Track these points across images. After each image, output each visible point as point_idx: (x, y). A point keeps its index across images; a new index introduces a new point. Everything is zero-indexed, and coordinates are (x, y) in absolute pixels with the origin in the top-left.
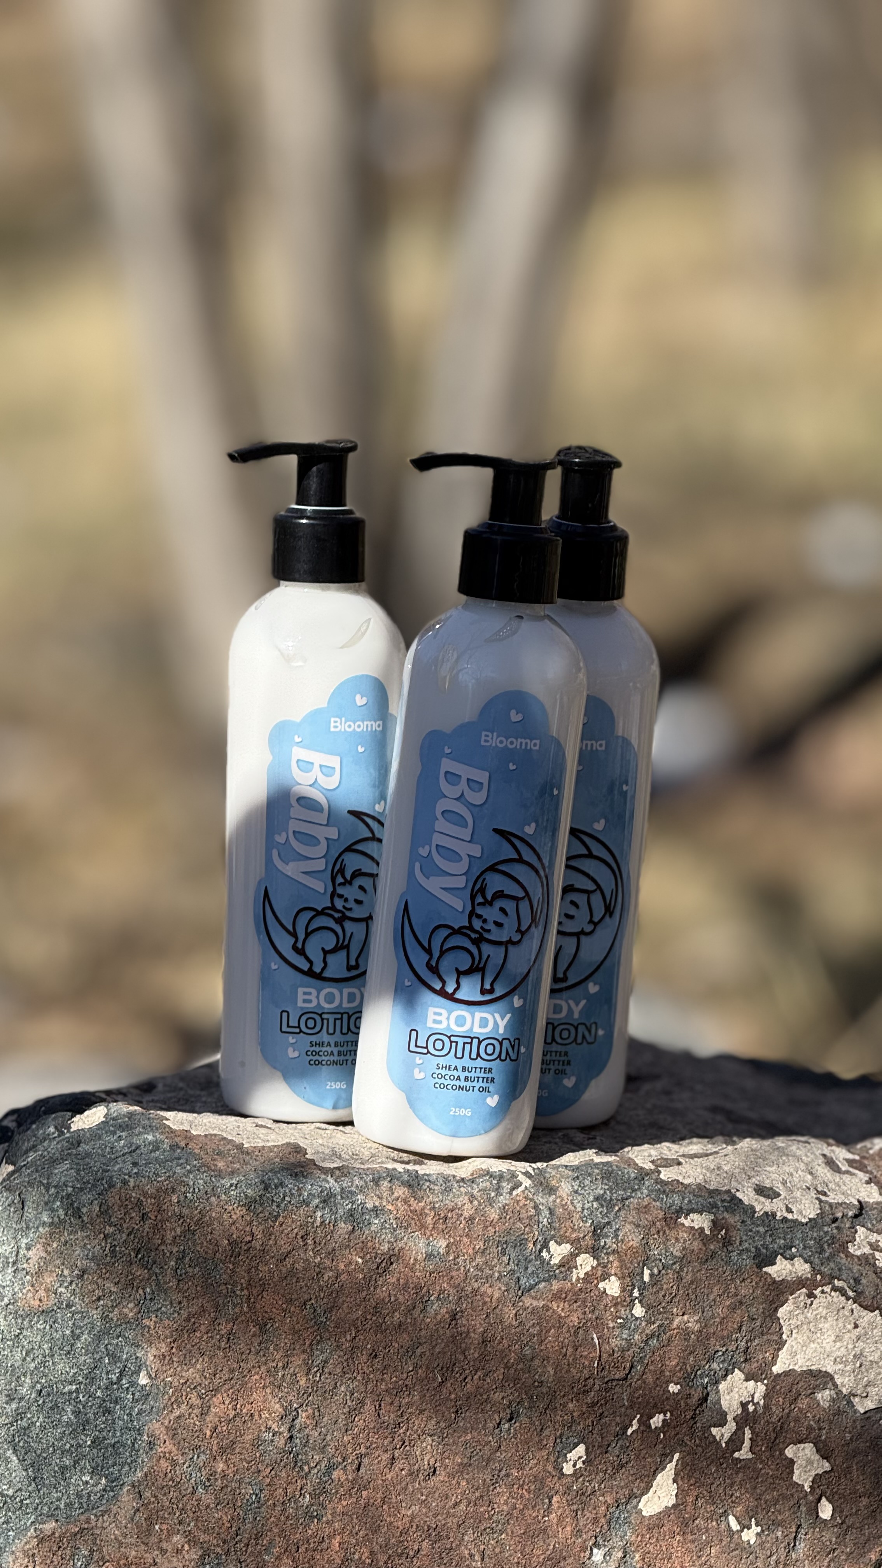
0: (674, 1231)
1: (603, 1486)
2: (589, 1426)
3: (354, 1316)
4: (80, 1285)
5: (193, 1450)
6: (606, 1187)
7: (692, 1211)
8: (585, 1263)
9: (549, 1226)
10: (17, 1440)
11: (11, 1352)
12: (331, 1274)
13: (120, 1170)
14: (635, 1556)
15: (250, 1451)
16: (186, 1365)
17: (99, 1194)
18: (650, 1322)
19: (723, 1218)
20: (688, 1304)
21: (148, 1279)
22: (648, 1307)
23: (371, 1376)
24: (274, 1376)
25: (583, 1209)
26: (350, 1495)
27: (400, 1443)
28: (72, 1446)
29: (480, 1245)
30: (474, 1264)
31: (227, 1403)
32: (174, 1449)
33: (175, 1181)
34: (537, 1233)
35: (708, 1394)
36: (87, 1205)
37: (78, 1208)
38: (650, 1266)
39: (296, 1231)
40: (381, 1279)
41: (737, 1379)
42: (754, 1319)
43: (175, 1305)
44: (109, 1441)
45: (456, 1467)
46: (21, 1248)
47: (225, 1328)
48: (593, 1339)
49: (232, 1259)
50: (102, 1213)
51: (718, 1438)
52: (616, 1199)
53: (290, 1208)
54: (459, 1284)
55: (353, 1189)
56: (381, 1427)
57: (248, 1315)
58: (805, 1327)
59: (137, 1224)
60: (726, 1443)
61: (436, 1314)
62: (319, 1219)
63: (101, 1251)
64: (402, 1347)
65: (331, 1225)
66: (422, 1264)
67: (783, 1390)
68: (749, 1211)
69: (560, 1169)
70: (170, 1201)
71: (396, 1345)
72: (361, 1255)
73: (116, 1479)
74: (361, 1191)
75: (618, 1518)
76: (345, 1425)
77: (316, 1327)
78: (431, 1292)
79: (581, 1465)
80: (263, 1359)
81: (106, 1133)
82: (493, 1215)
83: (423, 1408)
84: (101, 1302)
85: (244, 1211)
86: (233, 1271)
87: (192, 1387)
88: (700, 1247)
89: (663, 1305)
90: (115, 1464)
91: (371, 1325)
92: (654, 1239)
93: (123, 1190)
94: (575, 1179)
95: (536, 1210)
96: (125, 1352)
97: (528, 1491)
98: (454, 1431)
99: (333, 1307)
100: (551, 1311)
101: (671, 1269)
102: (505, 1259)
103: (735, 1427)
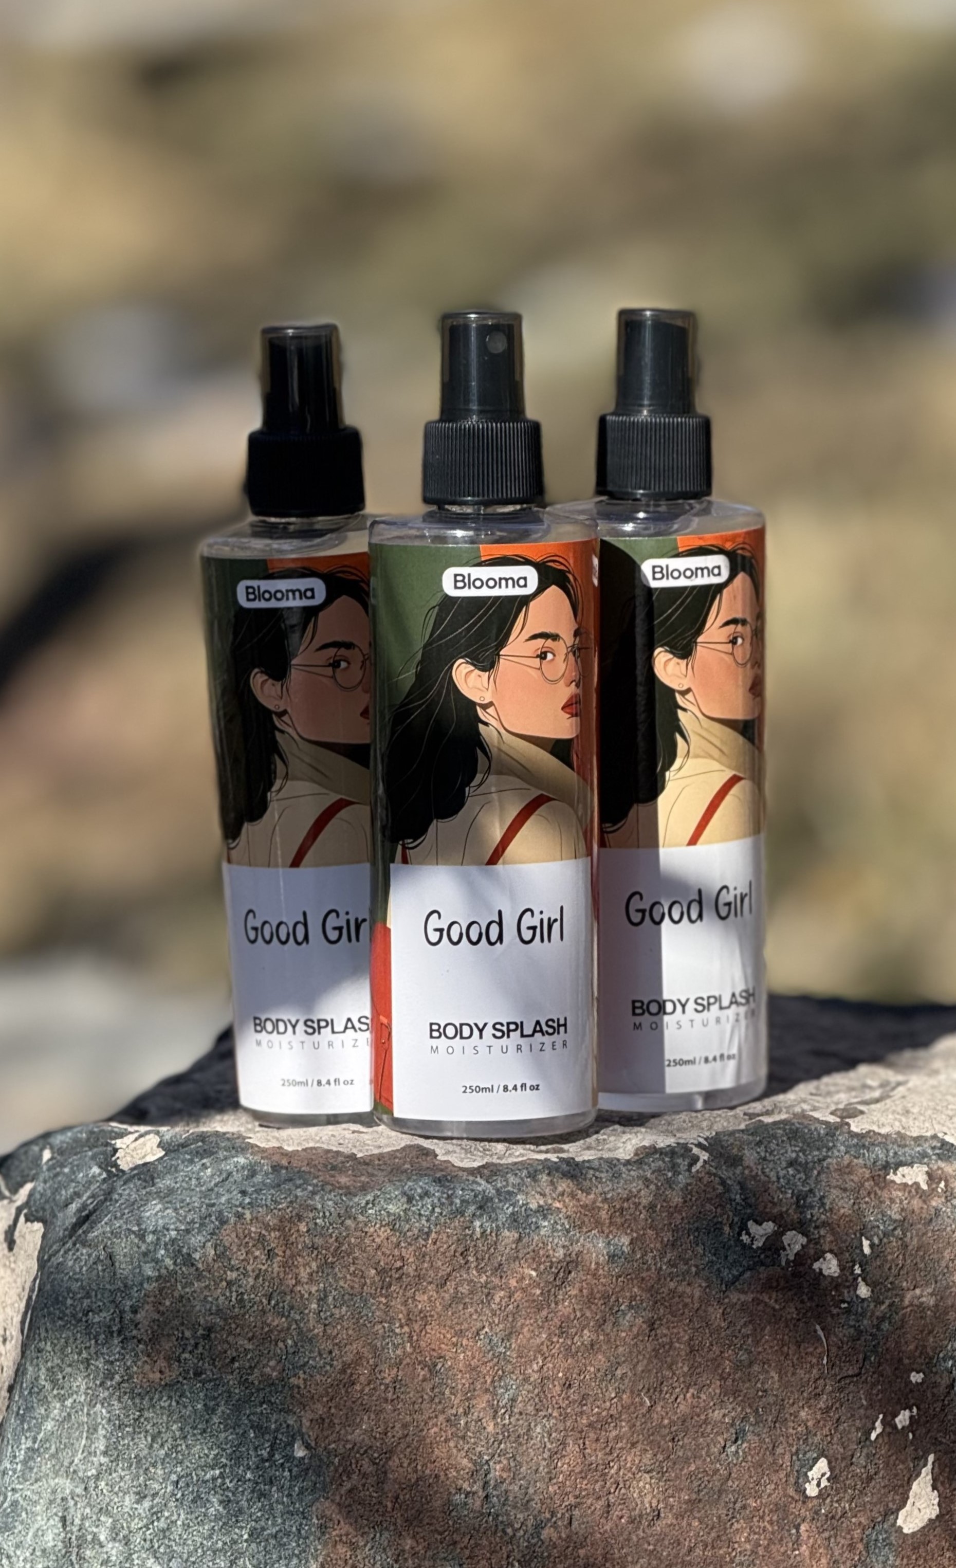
0: (886, 1191)
1: (853, 1505)
2: (827, 1436)
3: (538, 1341)
4: (207, 1347)
5: (373, 1527)
6: (797, 1149)
7: (900, 1164)
8: (793, 1242)
9: (743, 1203)
10: (156, 1546)
11: (133, 1439)
12: (502, 1293)
13: (229, 1201)
15: (441, 1519)
17: (212, 1234)
18: (877, 1302)
19: (938, 1168)
20: (917, 1275)
22: (872, 1285)
23: (569, 1410)
24: (455, 1425)
25: (778, 1178)
27: (614, 1486)
28: (225, 1544)
29: (668, 1236)
30: (665, 1260)
31: (405, 1465)
32: (351, 1530)
33: (301, 1205)
35: (954, 1380)
36: (199, 1249)
37: (189, 1255)
38: (868, 1235)
39: (453, 1247)
40: (561, 1292)
43: (324, 1356)
44: (269, 1531)
45: (684, 1506)
46: (124, 1312)
47: (389, 1375)
48: (815, 1331)
49: (384, 1292)
50: (218, 1256)
52: (811, 1162)
53: (443, 1220)
54: (652, 1286)
55: (510, 1188)
56: (590, 1470)
57: (413, 1357)
59: (264, 1264)
61: (631, 1326)
62: (478, 1229)
63: (227, 1303)
64: (599, 1370)
65: (494, 1234)
66: (606, 1269)
69: (737, 1135)
70: (298, 1231)
71: (592, 1369)
72: (535, 1266)
74: (519, 1190)
75: (876, 1540)
76: (548, 1473)
77: (495, 1360)
78: (621, 1300)
79: (826, 1484)
80: (440, 1407)
81: (183, 1162)
82: (676, 1200)
83: (635, 1440)
84: (237, 1364)
85: (389, 1231)
86: (386, 1305)
87: (362, 1451)
88: (919, 1206)
89: (891, 1279)
90: (281, 1558)
91: (559, 1348)
92: (867, 1203)
93: (239, 1226)
94: (759, 1144)
95: (724, 1187)
96: (273, 1421)
97: (771, 1522)
98: (674, 1463)
99: (511, 1333)
100: (763, 1304)
101: (893, 1236)
102: (699, 1249)
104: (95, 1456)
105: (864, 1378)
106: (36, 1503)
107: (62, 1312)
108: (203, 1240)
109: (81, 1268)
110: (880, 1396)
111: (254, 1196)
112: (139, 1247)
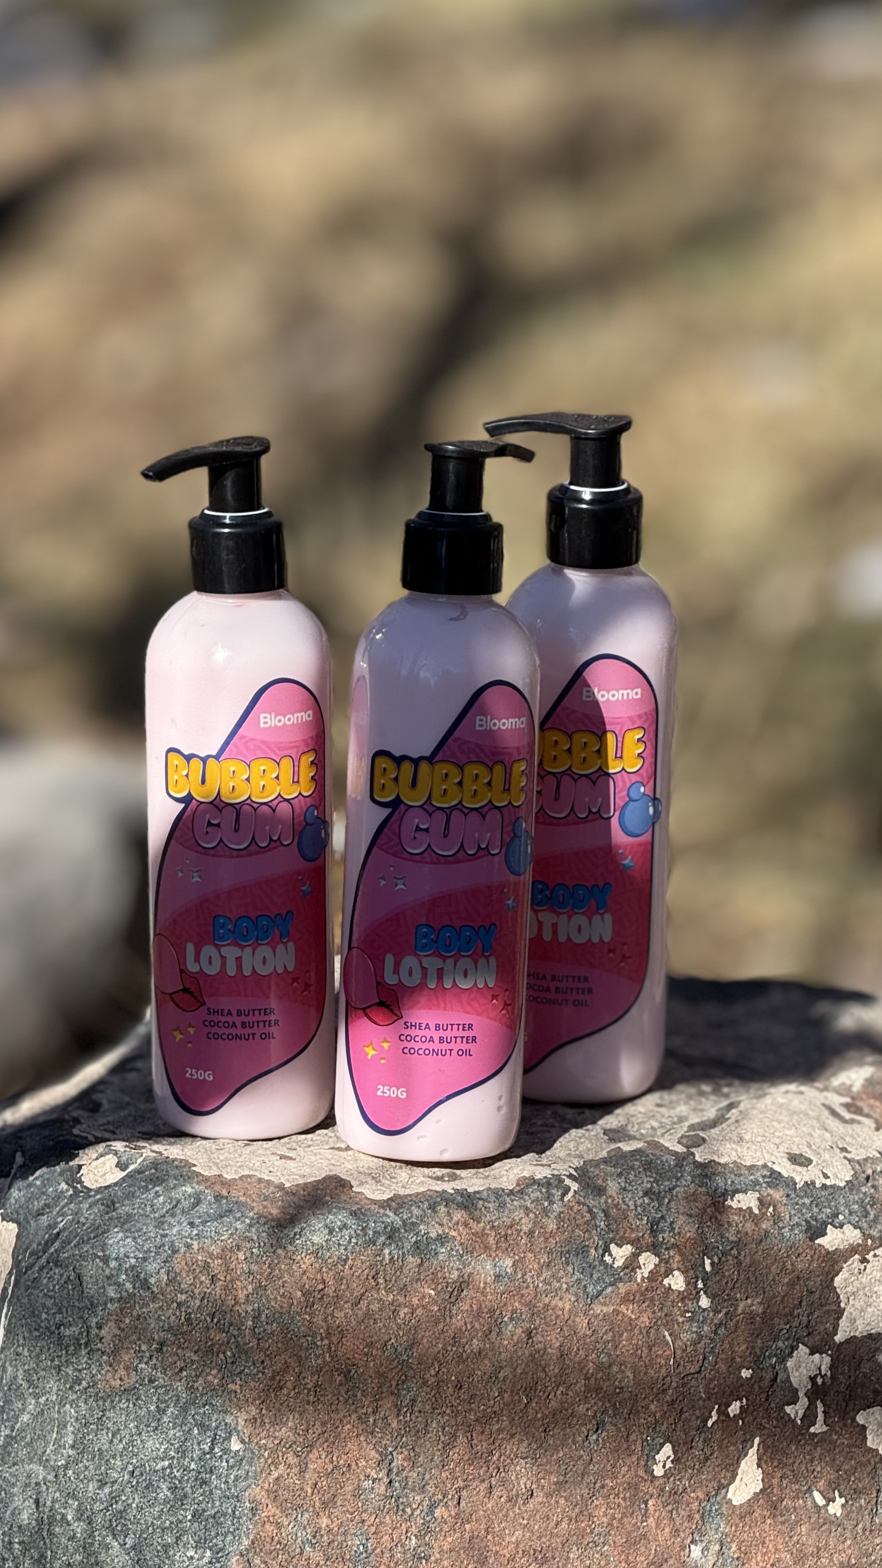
0: (725, 1216)
1: (692, 1482)
2: (672, 1424)
3: (436, 1350)
4: (160, 1359)
5: (296, 1509)
6: (652, 1180)
7: (737, 1191)
8: (648, 1262)
9: (607, 1229)
10: (114, 1524)
11: (96, 1435)
12: (406, 1310)
13: (179, 1233)
14: (731, 1547)
15: (352, 1502)
16: (277, 1424)
17: (165, 1262)
18: (716, 1312)
19: (768, 1195)
20: (749, 1287)
21: (228, 1343)
22: (712, 1297)
23: (459, 1408)
24: (365, 1422)
25: (636, 1206)
26: (455, 1530)
27: (496, 1471)
28: (172, 1523)
29: (544, 1258)
30: (542, 1279)
32: (277, 1512)
33: (239, 1237)
35: (777, 1374)
36: (154, 1275)
37: (146, 1280)
38: (710, 1255)
39: (366, 1272)
40: (455, 1308)
42: (812, 1292)
43: (258, 1365)
44: (209, 1513)
45: (553, 1487)
46: (91, 1328)
47: (311, 1381)
48: (664, 1337)
49: (308, 1310)
50: (170, 1281)
51: (793, 1416)
52: (664, 1191)
53: (358, 1249)
54: (530, 1301)
55: (414, 1220)
56: (475, 1458)
57: (331, 1365)
58: (861, 1292)
59: (208, 1288)
60: (801, 1419)
61: (512, 1335)
62: (387, 1256)
63: (177, 1321)
64: (485, 1373)
65: (400, 1260)
66: (492, 1287)
67: (847, 1359)
68: (791, 1183)
69: (602, 1167)
70: (237, 1259)
71: (479, 1373)
72: (433, 1287)
73: (221, 1550)
74: (422, 1221)
75: (710, 1511)
76: (441, 1461)
77: (400, 1367)
78: (504, 1313)
79: (672, 1465)
80: (353, 1407)
81: (139, 1189)
82: (551, 1226)
83: (513, 1432)
84: (185, 1373)
85: (313, 1259)
86: (310, 1322)
87: (287, 1446)
88: (752, 1228)
89: (727, 1292)
90: (218, 1534)
91: (452, 1356)
92: (708, 1227)
93: (188, 1255)
94: (620, 1175)
95: (591, 1214)
96: (214, 1420)
97: (624, 1499)
98: (546, 1451)
99: (413, 1344)
100: (621, 1315)
101: (730, 1255)
102: (570, 1269)
103: (807, 1403)
104: (65, 1449)
105: (703, 1375)
106: (14, 1485)
107: (39, 1325)
108: (158, 1267)
109: (54, 1286)
110: (716, 1390)
111: (200, 1228)
112: (104, 1271)
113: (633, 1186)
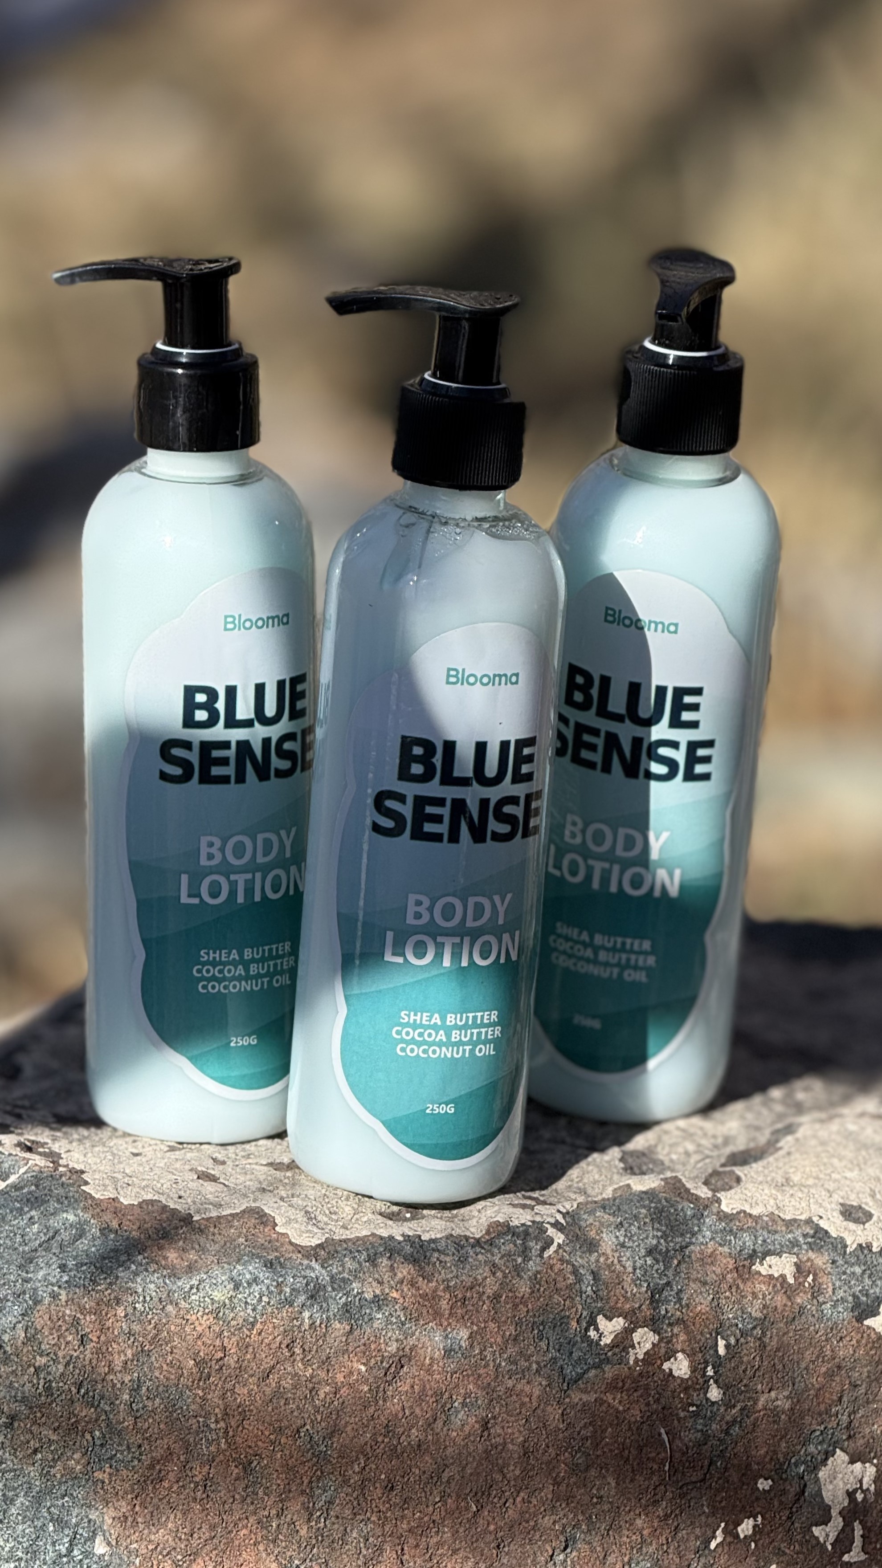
0: (749, 1284)
2: (663, 1545)
3: (362, 1440)
4: (9, 1436)
6: (659, 1234)
7: (769, 1253)
8: (644, 1340)
9: (594, 1296)
12: (327, 1389)
13: (46, 1277)
16: (153, 1525)
17: (23, 1314)
18: (729, 1406)
19: (808, 1260)
20: (775, 1376)
21: (96, 1420)
22: (725, 1388)
23: (389, 1514)
24: (266, 1528)
25: (635, 1269)
29: (510, 1330)
30: (506, 1356)
33: (120, 1288)
34: (580, 1307)
35: (805, 1485)
36: (8, 1330)
38: (725, 1334)
39: (279, 1339)
40: (391, 1388)
41: (839, 1462)
42: (855, 1386)
43: (133, 1450)
47: (200, 1473)
48: (660, 1434)
49: (201, 1384)
50: (29, 1340)
51: (822, 1540)
52: (673, 1249)
53: (270, 1310)
54: (489, 1384)
55: (346, 1275)
57: (228, 1454)
59: (76, 1351)
60: (832, 1544)
61: (463, 1425)
62: (307, 1321)
63: (33, 1390)
64: (424, 1472)
65: (323, 1326)
66: (441, 1364)
68: (839, 1246)
69: (598, 1214)
70: (115, 1315)
71: (417, 1472)
72: (364, 1361)
74: (356, 1276)
77: (315, 1460)
78: (454, 1397)
80: (252, 1508)
82: (523, 1290)
83: (457, 1547)
84: (39, 1456)
85: (212, 1319)
86: (203, 1399)
87: (165, 1552)
88: (784, 1302)
89: (745, 1381)
91: (384, 1449)
92: (727, 1298)
93: (53, 1307)
94: (619, 1226)
95: (576, 1276)
96: (74, 1515)
99: (334, 1431)
100: (606, 1405)
101: (751, 1336)
102: (543, 1345)
103: (842, 1524)
105: (708, 1484)
108: (14, 1320)
111: (72, 1274)
113: (634, 1242)
